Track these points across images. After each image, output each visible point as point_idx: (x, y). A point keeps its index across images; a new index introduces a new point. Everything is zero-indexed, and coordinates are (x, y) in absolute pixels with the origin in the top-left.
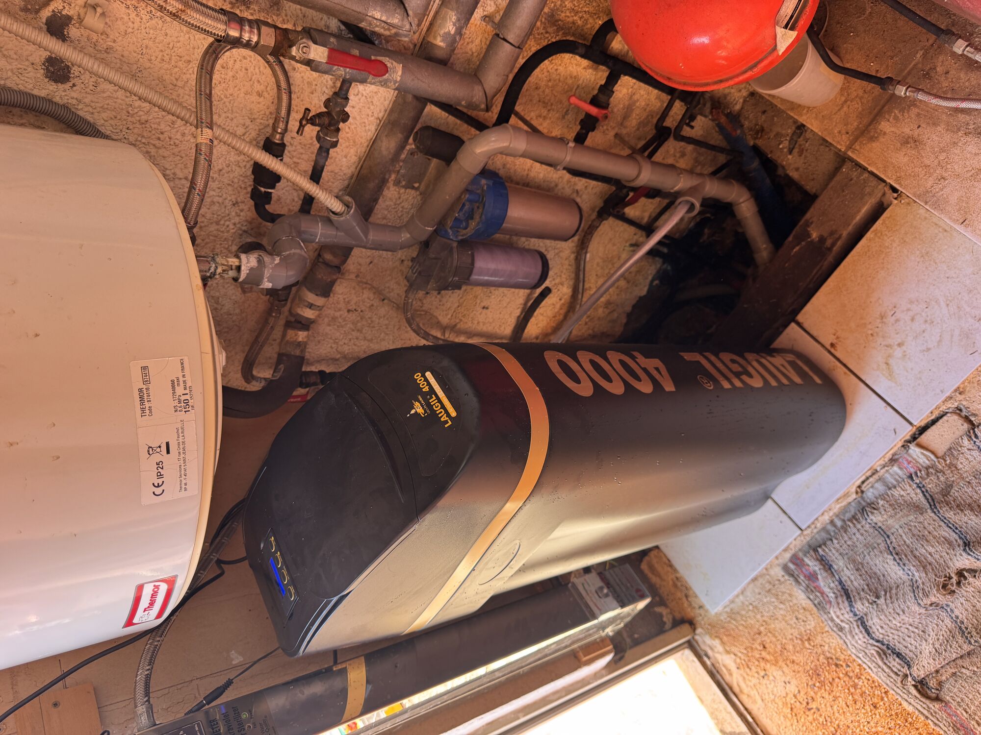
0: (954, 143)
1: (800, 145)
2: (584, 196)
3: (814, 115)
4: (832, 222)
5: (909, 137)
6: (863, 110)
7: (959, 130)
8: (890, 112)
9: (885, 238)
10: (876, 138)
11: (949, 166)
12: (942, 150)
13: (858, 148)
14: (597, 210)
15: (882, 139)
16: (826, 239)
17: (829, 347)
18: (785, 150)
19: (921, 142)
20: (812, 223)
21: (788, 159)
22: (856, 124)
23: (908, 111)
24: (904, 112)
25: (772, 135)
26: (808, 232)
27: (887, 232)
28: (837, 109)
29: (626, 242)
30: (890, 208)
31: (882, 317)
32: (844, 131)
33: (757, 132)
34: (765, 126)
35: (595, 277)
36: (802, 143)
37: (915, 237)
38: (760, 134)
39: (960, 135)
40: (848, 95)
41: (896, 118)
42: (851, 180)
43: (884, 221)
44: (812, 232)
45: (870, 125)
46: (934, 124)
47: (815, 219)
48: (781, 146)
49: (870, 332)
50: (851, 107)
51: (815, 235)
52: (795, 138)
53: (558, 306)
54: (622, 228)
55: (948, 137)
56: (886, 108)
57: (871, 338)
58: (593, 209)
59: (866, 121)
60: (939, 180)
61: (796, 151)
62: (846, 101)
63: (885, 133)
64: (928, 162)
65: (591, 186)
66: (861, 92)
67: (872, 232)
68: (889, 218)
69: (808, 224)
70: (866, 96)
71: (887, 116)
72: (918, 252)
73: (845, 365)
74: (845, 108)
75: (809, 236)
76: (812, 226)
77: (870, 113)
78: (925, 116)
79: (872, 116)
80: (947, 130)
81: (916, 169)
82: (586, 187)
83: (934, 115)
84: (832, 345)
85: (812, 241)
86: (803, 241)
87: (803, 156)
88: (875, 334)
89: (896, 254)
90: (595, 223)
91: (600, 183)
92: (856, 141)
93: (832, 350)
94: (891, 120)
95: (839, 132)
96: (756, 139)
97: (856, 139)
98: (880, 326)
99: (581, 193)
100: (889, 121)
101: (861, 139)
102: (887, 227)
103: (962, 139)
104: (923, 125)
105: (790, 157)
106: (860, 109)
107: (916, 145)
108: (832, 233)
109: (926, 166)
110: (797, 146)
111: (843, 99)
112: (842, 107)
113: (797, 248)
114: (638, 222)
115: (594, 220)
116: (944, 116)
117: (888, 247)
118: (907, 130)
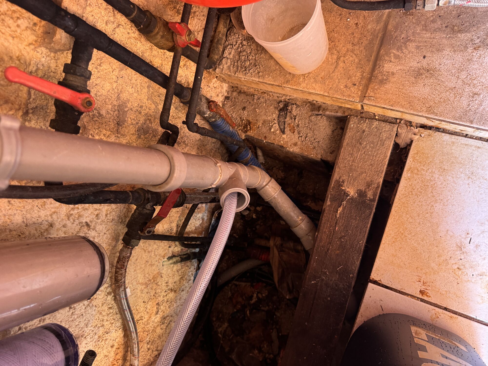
0: (468, 60)
1: (289, 124)
2: (99, 227)
3: (312, 80)
4: (364, 175)
5: (419, 69)
6: (360, 60)
7: (466, 47)
8: (388, 54)
9: (423, 173)
10: (386, 80)
11: (475, 82)
12: (460, 70)
13: (372, 94)
14: (121, 238)
15: (393, 80)
16: (365, 192)
17: (420, 296)
18: (278, 132)
19: (435, 70)
20: (343, 182)
21: (284, 138)
22: (359, 74)
23: (406, 48)
24: (402, 50)
25: (260, 124)
26: (343, 190)
27: (422, 167)
28: (333, 67)
29: (164, 257)
30: (413, 145)
31: (460, 248)
32: (350, 85)
33: (246, 126)
34: (250, 119)
35: (142, 304)
36: (290, 122)
37: (453, 163)
38: (249, 127)
39: (470, 51)
40: (338, 52)
41: (397, 57)
42: (364, 131)
43: (414, 158)
44: (348, 190)
45: (373, 70)
46: (438, 50)
47: (345, 177)
48: (272, 130)
49: (455, 267)
50: (346, 61)
51: (352, 192)
52: (282, 119)
53: (112, 354)
54: (155, 246)
55: (459, 57)
56: (382, 52)
57: (460, 272)
58: (116, 239)
59: (368, 69)
60: (473, 97)
61: (287, 130)
62: (338, 58)
63: (393, 74)
64: (452, 85)
65: (104, 213)
66: (350, 47)
67: (408, 171)
68: (417, 153)
69: (339, 184)
70: (356, 47)
71: (387, 58)
72: (463, 175)
73: (446, 309)
74: (341, 64)
75: (346, 194)
76: (345, 184)
77: (369, 61)
78: (425, 46)
79: (371, 63)
80: (455, 51)
81: (443, 95)
82: (97, 215)
83: (434, 43)
84: (422, 292)
85: (352, 198)
86: (342, 201)
87: (296, 131)
88: (462, 267)
89: (442, 184)
90: (124, 254)
91: (113, 206)
92: (367, 89)
93: (425, 298)
94: (393, 60)
95: (346, 86)
96: (246, 132)
97: (367, 87)
98: (462, 258)
99: (92, 225)
100: (391, 62)
101: (371, 86)
102: (420, 163)
103: (474, 54)
104: (428, 55)
105: (284, 136)
106: (357, 60)
107: (431, 74)
108: (369, 185)
109: (451, 89)
110: (286, 126)
111: (335, 57)
112: (337, 64)
113: (340, 209)
114: (168, 234)
115: (122, 250)
116: (444, 41)
117: (431, 180)
118: (414, 64)
